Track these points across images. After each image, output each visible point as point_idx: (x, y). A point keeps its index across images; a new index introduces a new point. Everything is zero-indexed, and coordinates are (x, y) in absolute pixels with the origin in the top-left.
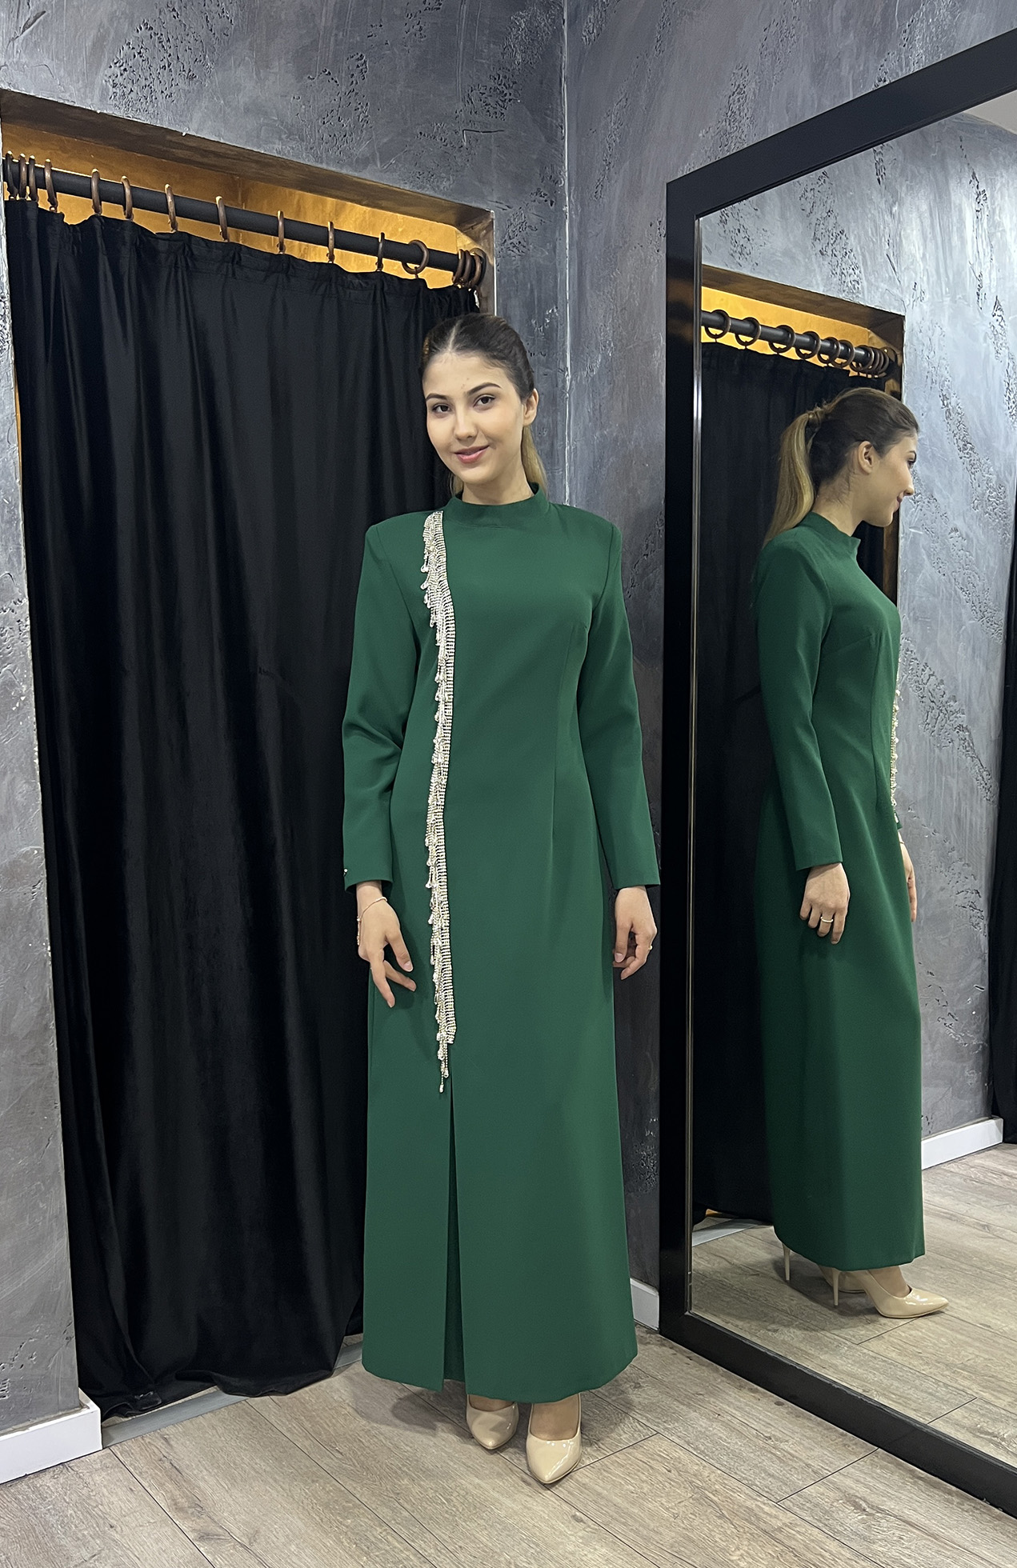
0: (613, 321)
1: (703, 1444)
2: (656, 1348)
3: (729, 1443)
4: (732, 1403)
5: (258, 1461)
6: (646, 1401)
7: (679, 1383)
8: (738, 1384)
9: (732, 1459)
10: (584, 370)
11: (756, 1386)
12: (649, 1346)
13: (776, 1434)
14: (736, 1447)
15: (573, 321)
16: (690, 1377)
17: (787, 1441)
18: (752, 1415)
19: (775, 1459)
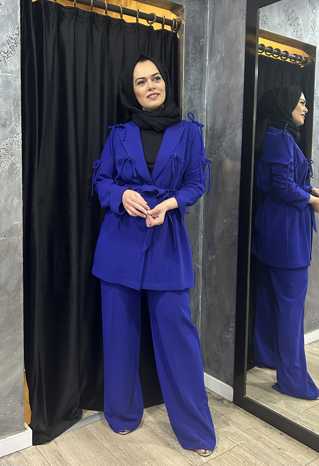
0: (225, 44)
1: (256, 451)
2: (233, 409)
3: (265, 450)
4: (264, 433)
5: (90, 453)
6: (232, 431)
7: (243, 424)
8: (265, 425)
9: (267, 457)
10: (213, 60)
11: (272, 426)
12: (230, 408)
13: (281, 447)
14: (268, 452)
15: (210, 44)
16: (247, 421)
17: (287, 450)
18: (272, 439)
19: (283, 458)
